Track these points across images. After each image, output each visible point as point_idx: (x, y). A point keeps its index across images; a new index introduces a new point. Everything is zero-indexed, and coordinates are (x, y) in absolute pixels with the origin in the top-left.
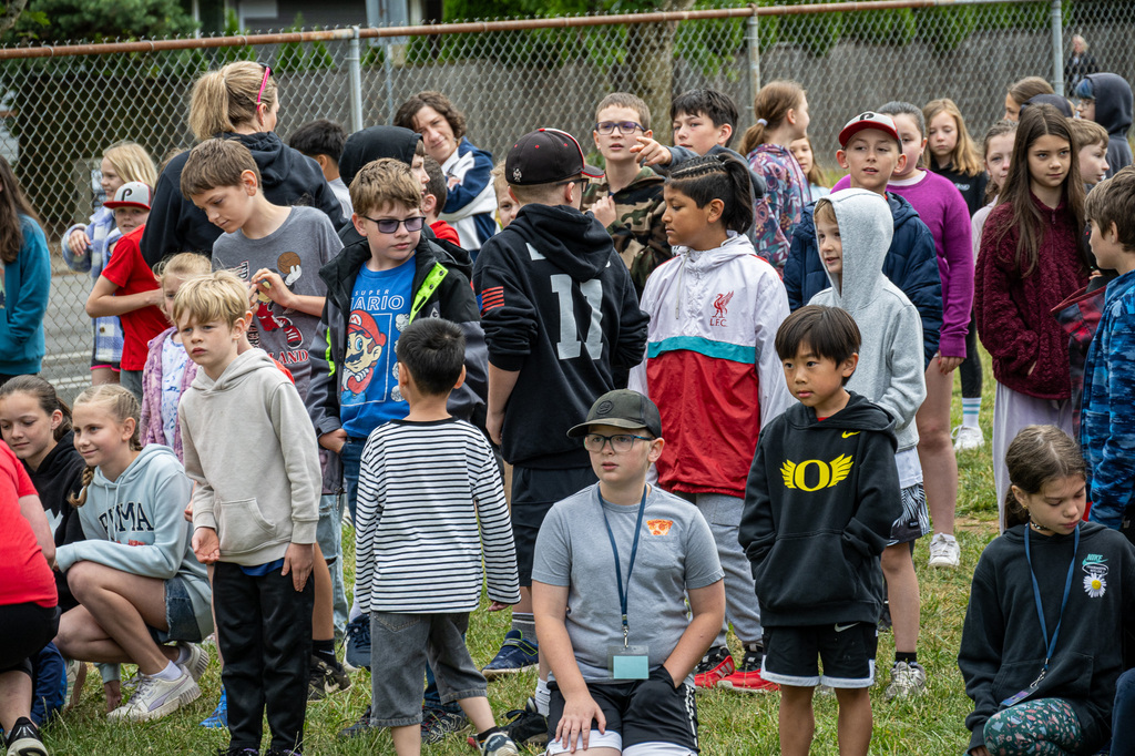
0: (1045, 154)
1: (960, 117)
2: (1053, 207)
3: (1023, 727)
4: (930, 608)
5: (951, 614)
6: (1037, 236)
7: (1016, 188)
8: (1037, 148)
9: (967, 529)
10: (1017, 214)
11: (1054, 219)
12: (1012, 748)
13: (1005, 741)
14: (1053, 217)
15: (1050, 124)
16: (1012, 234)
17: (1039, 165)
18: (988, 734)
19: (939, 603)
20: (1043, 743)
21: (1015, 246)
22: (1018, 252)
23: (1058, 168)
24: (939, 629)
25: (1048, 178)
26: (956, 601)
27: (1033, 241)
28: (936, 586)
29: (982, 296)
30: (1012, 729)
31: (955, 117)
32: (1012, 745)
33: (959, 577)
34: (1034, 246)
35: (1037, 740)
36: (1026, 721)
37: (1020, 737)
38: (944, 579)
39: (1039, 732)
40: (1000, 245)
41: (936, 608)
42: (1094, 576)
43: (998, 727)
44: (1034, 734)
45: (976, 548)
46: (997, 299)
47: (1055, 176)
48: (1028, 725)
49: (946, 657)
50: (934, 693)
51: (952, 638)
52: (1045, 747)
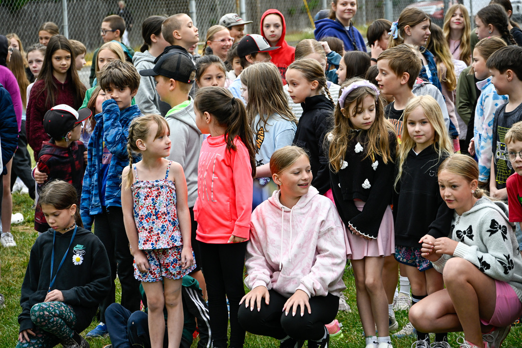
0: (59, 58)
1: (20, 42)
2: (63, 82)
3: (48, 309)
4: (7, 268)
5: (17, 270)
6: (55, 95)
7: (46, 73)
8: (56, 55)
9: (24, 231)
10: (46, 85)
11: (63, 88)
12: (43, 318)
13: (40, 314)
14: (63, 87)
15: (62, 44)
16: (44, 94)
17: (56, 63)
18: (32, 312)
19: (11, 265)
20: (57, 318)
21: (45, 100)
22: (46, 103)
23: (65, 65)
24: (11, 277)
25: (60, 69)
26: (19, 264)
27: (53, 97)
28: (9, 257)
29: (29, 123)
30: (43, 309)
31: (18, 41)
32: (42, 316)
33: (20, 253)
34: (53, 100)
35: (55, 316)
36: (49, 307)
37: (47, 313)
38: (13, 254)
39: (56, 312)
40: (38, 99)
41: (9, 268)
42: (78, 255)
43: (36, 308)
44: (53, 313)
45: (28, 239)
46: (36, 124)
47: (64, 69)
48: (51, 309)
49: (14, 290)
50: (8, 307)
51: (17, 281)
52: (58, 320)
